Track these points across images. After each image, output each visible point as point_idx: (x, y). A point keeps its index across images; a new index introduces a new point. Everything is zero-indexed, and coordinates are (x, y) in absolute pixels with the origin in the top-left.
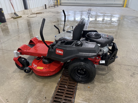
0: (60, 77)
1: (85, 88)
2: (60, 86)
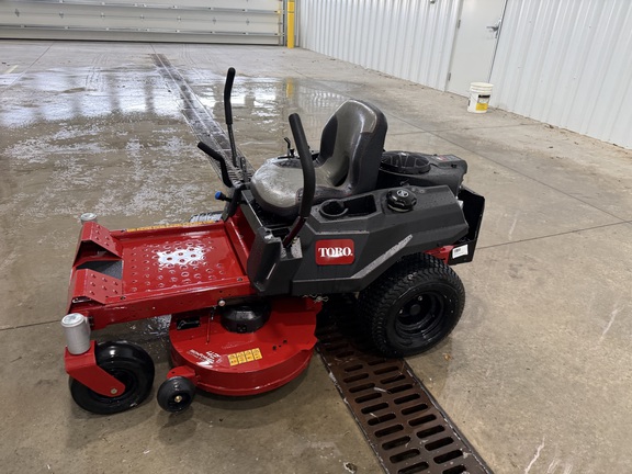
0: (323, 367)
1: (441, 367)
2: (359, 401)
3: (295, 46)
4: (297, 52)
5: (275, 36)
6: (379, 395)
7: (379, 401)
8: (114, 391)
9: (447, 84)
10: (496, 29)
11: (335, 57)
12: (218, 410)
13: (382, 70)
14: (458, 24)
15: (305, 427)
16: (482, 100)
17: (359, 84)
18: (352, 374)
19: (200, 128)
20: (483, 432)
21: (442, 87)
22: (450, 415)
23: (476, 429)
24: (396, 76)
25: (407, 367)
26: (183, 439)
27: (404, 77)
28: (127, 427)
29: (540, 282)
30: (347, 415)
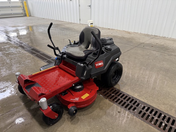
0: (98, 94)
2: (110, 98)
3: (29, 16)
4: (30, 18)
5: (22, 14)
6: (113, 96)
7: (114, 97)
8: (56, 116)
9: (80, 21)
10: (90, 6)
11: (44, 18)
12: (81, 112)
13: (60, 20)
14: (79, 6)
15: (103, 108)
16: (91, 25)
17: (56, 24)
18: (105, 93)
19: (17, 44)
20: (138, 96)
21: (78, 23)
22: (130, 95)
23: (136, 96)
24: (64, 21)
25: (115, 88)
26: (78, 122)
27: (67, 21)
28: (61, 125)
29: (128, 63)
30: (110, 102)
